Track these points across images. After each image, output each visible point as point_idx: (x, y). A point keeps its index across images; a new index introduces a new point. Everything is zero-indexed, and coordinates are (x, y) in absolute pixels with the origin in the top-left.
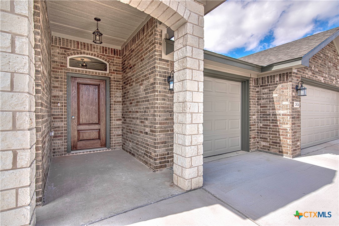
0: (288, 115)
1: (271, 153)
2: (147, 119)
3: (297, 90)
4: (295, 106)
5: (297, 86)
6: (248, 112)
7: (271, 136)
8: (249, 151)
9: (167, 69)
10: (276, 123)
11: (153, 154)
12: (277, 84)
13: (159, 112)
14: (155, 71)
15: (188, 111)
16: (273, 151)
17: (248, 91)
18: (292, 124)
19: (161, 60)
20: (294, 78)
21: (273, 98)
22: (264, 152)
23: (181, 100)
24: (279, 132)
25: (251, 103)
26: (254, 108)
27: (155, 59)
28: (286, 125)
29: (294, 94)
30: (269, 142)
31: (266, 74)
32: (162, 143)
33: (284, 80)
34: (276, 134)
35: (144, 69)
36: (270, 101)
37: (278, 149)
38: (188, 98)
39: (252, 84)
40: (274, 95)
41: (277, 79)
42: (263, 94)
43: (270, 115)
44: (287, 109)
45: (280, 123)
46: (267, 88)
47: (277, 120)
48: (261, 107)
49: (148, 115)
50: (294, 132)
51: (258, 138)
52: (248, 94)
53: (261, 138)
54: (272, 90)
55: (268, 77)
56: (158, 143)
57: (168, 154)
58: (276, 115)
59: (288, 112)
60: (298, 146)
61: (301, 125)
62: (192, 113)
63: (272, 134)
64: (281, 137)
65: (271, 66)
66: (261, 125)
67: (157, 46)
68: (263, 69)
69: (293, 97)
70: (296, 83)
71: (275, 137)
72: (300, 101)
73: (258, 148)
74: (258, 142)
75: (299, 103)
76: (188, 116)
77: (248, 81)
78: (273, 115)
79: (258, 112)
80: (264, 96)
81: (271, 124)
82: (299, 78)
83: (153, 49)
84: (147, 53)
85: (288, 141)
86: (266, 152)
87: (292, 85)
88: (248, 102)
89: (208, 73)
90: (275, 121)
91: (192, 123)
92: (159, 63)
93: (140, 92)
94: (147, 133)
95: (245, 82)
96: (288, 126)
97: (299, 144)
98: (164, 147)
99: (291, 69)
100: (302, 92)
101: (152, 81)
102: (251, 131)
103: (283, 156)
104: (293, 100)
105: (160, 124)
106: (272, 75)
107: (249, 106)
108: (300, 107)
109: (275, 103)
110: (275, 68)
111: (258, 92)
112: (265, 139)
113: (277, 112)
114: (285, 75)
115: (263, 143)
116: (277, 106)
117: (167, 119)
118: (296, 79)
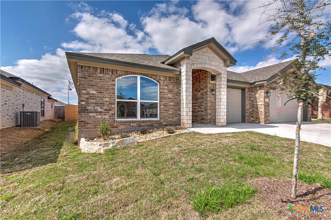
0: (263, 105)
1: (255, 123)
2: (202, 106)
3: (267, 93)
4: (266, 101)
5: (267, 92)
6: (245, 104)
7: (256, 115)
8: (245, 123)
9: (211, 86)
10: (258, 109)
11: (206, 118)
12: (258, 91)
13: (209, 102)
14: (207, 87)
15: (222, 101)
16: (256, 122)
17: (245, 94)
18: (264, 109)
19: (209, 83)
20: (265, 88)
21: (256, 97)
22: (253, 123)
23: (219, 98)
24: (259, 113)
25: (246, 99)
26: (247, 102)
27: (207, 83)
28: (262, 109)
29: (265, 95)
30: (255, 118)
31: (252, 86)
32: (210, 114)
33: (261, 89)
34: (258, 114)
35: (201, 86)
36: (255, 99)
37: (258, 121)
38: (222, 97)
39: (247, 90)
40: (257, 96)
41: (258, 88)
42: (252, 95)
43: (255, 105)
44: (262, 102)
45: (259, 109)
46: (254, 92)
47: (258, 107)
48: (251, 101)
49: (204, 104)
50: (265, 113)
51: (250, 116)
52: (245, 95)
53: (251, 116)
54: (256, 93)
55: (254, 87)
56: (208, 114)
57: (211, 118)
58: (257, 105)
59: (263, 103)
60: (268, 119)
61: (270, 109)
62: (223, 102)
63: (256, 114)
64: (260, 115)
65: (255, 83)
66: (251, 110)
67: (208, 78)
68: (251, 84)
69: (265, 96)
70: (266, 90)
71: (257, 115)
72: (269, 98)
73: (250, 121)
74: (250, 119)
75: (268, 99)
76: (222, 103)
77: (245, 89)
78: (256, 105)
79: (250, 104)
80: (253, 96)
81: (256, 110)
82: (268, 87)
83: (206, 79)
84: (203, 80)
85: (263, 116)
86: (254, 123)
87: (264, 91)
88: (245, 99)
89: (228, 87)
90: (257, 108)
91: (223, 105)
92: (209, 84)
93: (198, 95)
94: (202, 111)
95: (243, 90)
96: (263, 110)
97: (268, 118)
98: (210, 115)
99: (264, 84)
100: (269, 94)
101: (205, 91)
102: (246, 113)
103: (260, 123)
104: (265, 98)
105: (209, 107)
106: (256, 86)
107: (245, 101)
108: (269, 101)
109: (257, 99)
110: (256, 84)
111: (250, 94)
112: (253, 117)
113: (258, 104)
114: (261, 87)
115: (253, 119)
116: (258, 101)
117: (211, 105)
118: (267, 88)
